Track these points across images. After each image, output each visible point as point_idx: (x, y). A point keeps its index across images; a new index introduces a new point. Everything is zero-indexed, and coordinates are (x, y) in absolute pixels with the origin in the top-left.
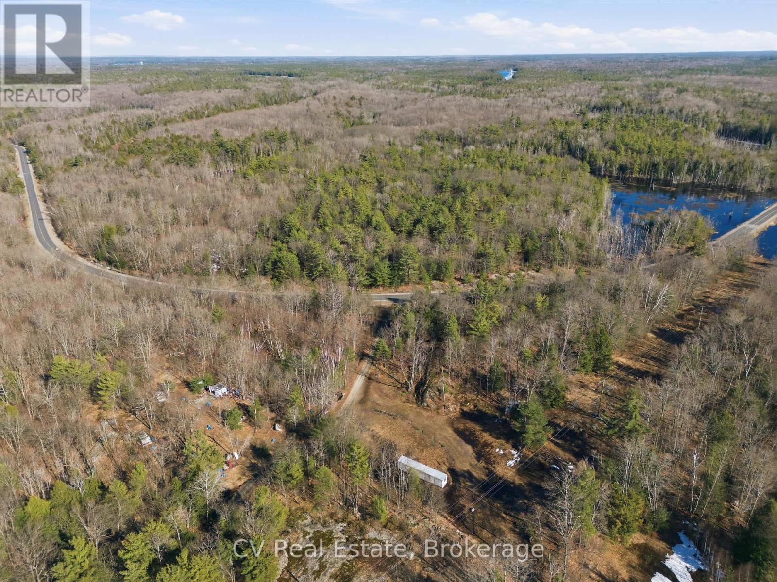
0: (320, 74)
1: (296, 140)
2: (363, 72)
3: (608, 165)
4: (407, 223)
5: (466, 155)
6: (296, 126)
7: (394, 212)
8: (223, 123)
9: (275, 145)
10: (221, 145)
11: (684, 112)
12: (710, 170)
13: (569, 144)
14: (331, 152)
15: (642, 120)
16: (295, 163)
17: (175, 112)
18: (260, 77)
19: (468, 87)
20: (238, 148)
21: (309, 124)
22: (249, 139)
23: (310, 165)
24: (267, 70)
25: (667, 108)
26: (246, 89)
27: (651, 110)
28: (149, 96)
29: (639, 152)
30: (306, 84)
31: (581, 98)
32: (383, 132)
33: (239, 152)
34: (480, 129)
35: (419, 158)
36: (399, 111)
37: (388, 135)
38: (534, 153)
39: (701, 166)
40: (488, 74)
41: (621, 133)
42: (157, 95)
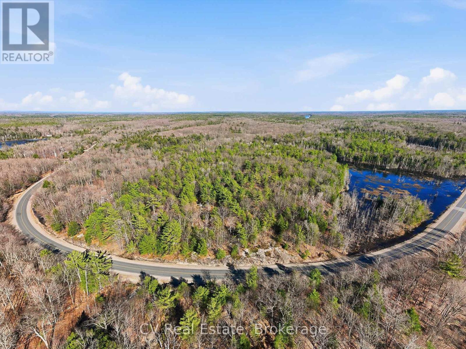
3: (348, 156)
6: (210, 133)
8: (181, 131)
9: (194, 140)
10: (169, 140)
11: (386, 131)
12: (411, 162)
13: (327, 144)
15: (365, 134)
19: (290, 121)
20: (176, 141)
21: (216, 133)
22: (184, 138)
25: (376, 129)
27: (369, 130)
28: (172, 122)
29: (365, 150)
31: (336, 125)
33: (177, 143)
34: (284, 135)
38: (309, 147)
39: (404, 160)
40: (300, 117)
41: (355, 140)
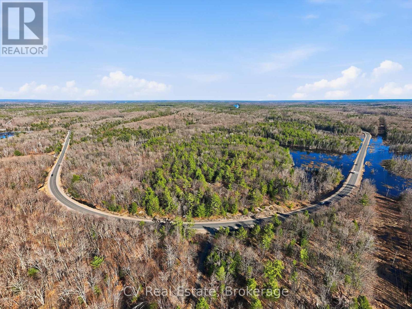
0: (180, 105)
1: (169, 129)
2: (193, 105)
3: (284, 141)
4: (212, 174)
5: (231, 137)
6: (170, 124)
7: (205, 167)
8: (144, 123)
9: (161, 132)
10: (140, 132)
11: (300, 120)
12: (323, 144)
13: (267, 132)
14: (181, 136)
16: (166, 141)
17: (129, 119)
18: (161, 107)
19: (226, 110)
20: (147, 133)
21: (174, 124)
22: (151, 129)
23: (172, 141)
24: (164, 104)
25: (293, 119)
26: (155, 110)
27: (288, 119)
28: (123, 113)
29: (295, 136)
30: (175, 109)
31: (264, 115)
32: (200, 127)
33: (147, 134)
34: (234, 126)
35: (214, 139)
36: (204, 119)
37: (202, 128)
38: (254, 135)
39: (319, 142)
40: (231, 106)
41: (284, 128)
42: (126, 113)
